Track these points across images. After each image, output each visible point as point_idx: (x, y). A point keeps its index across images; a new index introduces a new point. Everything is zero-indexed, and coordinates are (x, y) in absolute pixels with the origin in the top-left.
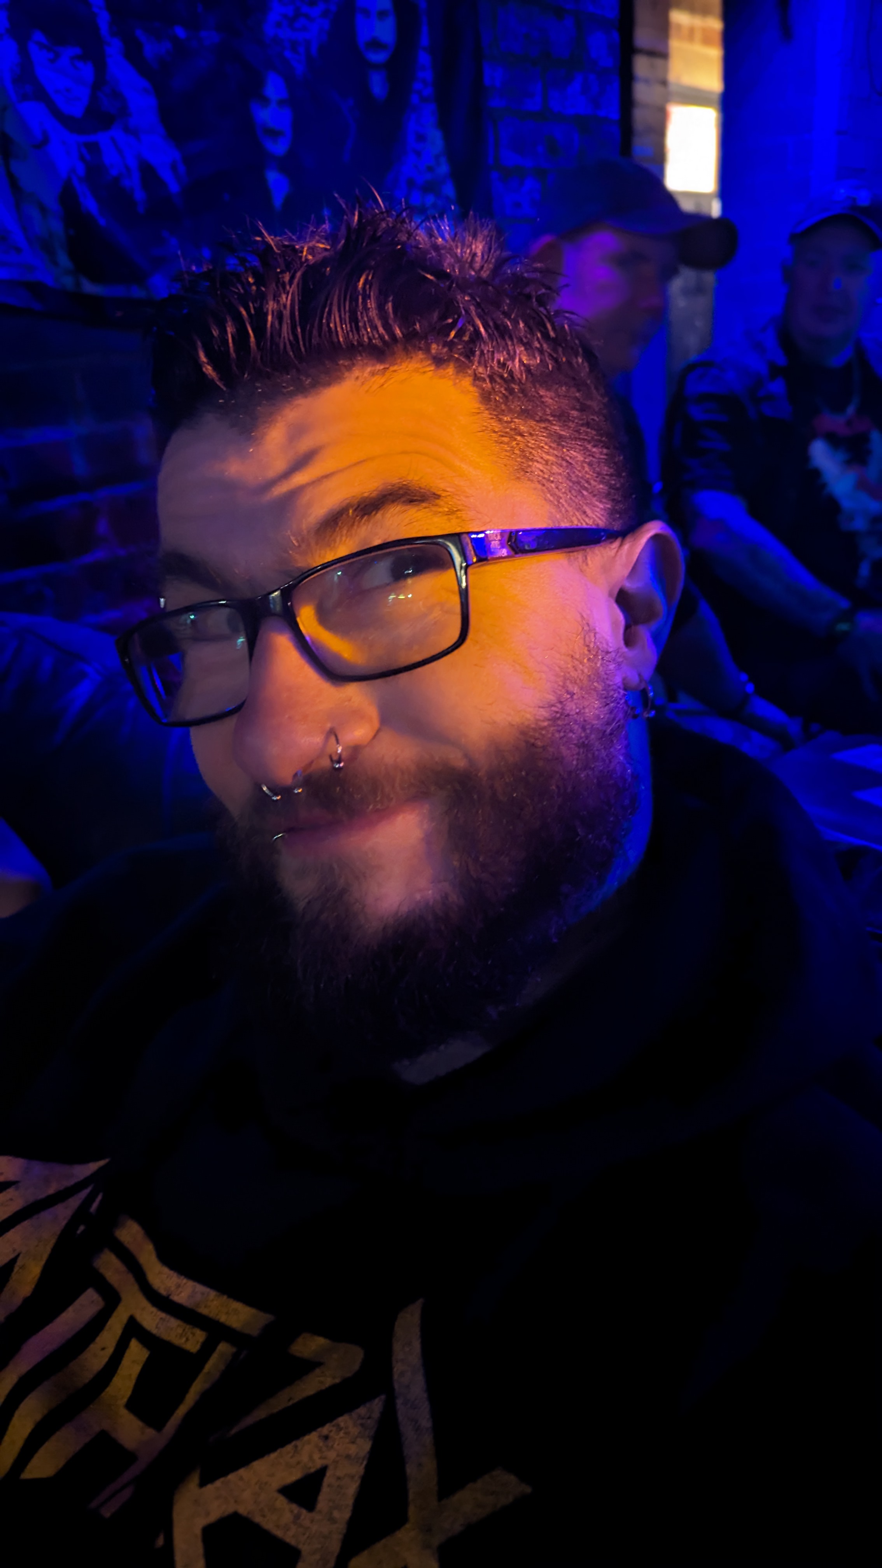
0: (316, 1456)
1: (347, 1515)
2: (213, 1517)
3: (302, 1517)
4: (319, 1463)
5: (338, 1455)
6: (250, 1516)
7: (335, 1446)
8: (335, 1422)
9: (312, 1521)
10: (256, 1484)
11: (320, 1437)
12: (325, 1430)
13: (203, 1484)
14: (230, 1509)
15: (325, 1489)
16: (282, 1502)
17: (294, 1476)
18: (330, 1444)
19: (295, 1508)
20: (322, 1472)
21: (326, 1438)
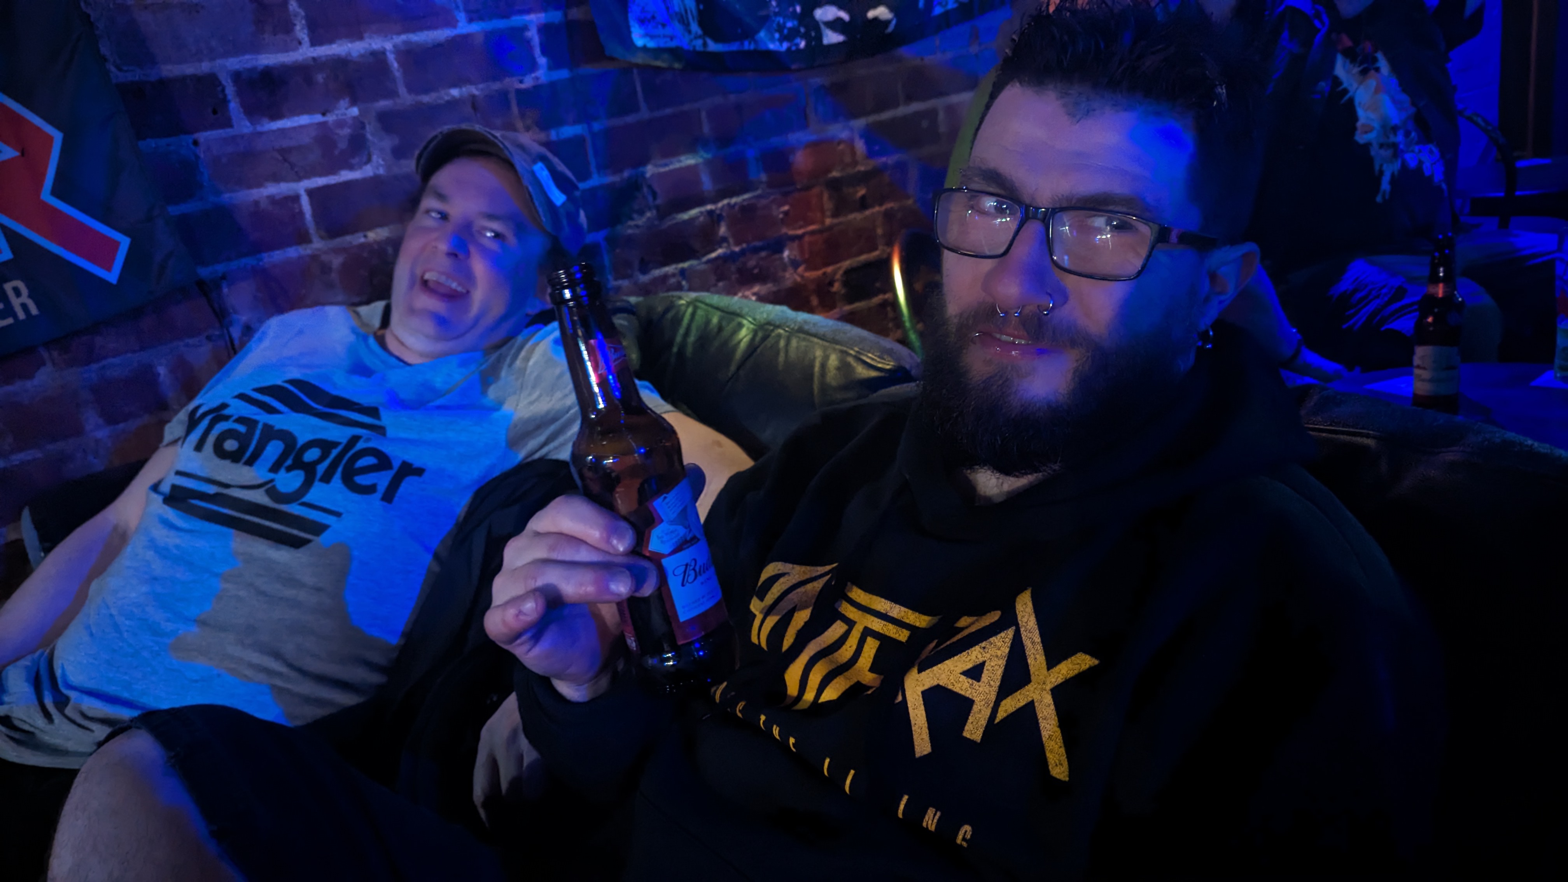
0: (980, 656)
1: (998, 684)
2: (926, 687)
3: (974, 684)
4: (981, 660)
5: (991, 656)
6: (946, 686)
7: (989, 651)
8: (988, 641)
9: (980, 687)
10: (948, 671)
11: (980, 648)
12: (983, 644)
13: (920, 671)
14: (935, 683)
15: (985, 671)
16: (963, 678)
17: (969, 666)
18: (986, 651)
19: (970, 681)
20: (983, 664)
21: (984, 648)
